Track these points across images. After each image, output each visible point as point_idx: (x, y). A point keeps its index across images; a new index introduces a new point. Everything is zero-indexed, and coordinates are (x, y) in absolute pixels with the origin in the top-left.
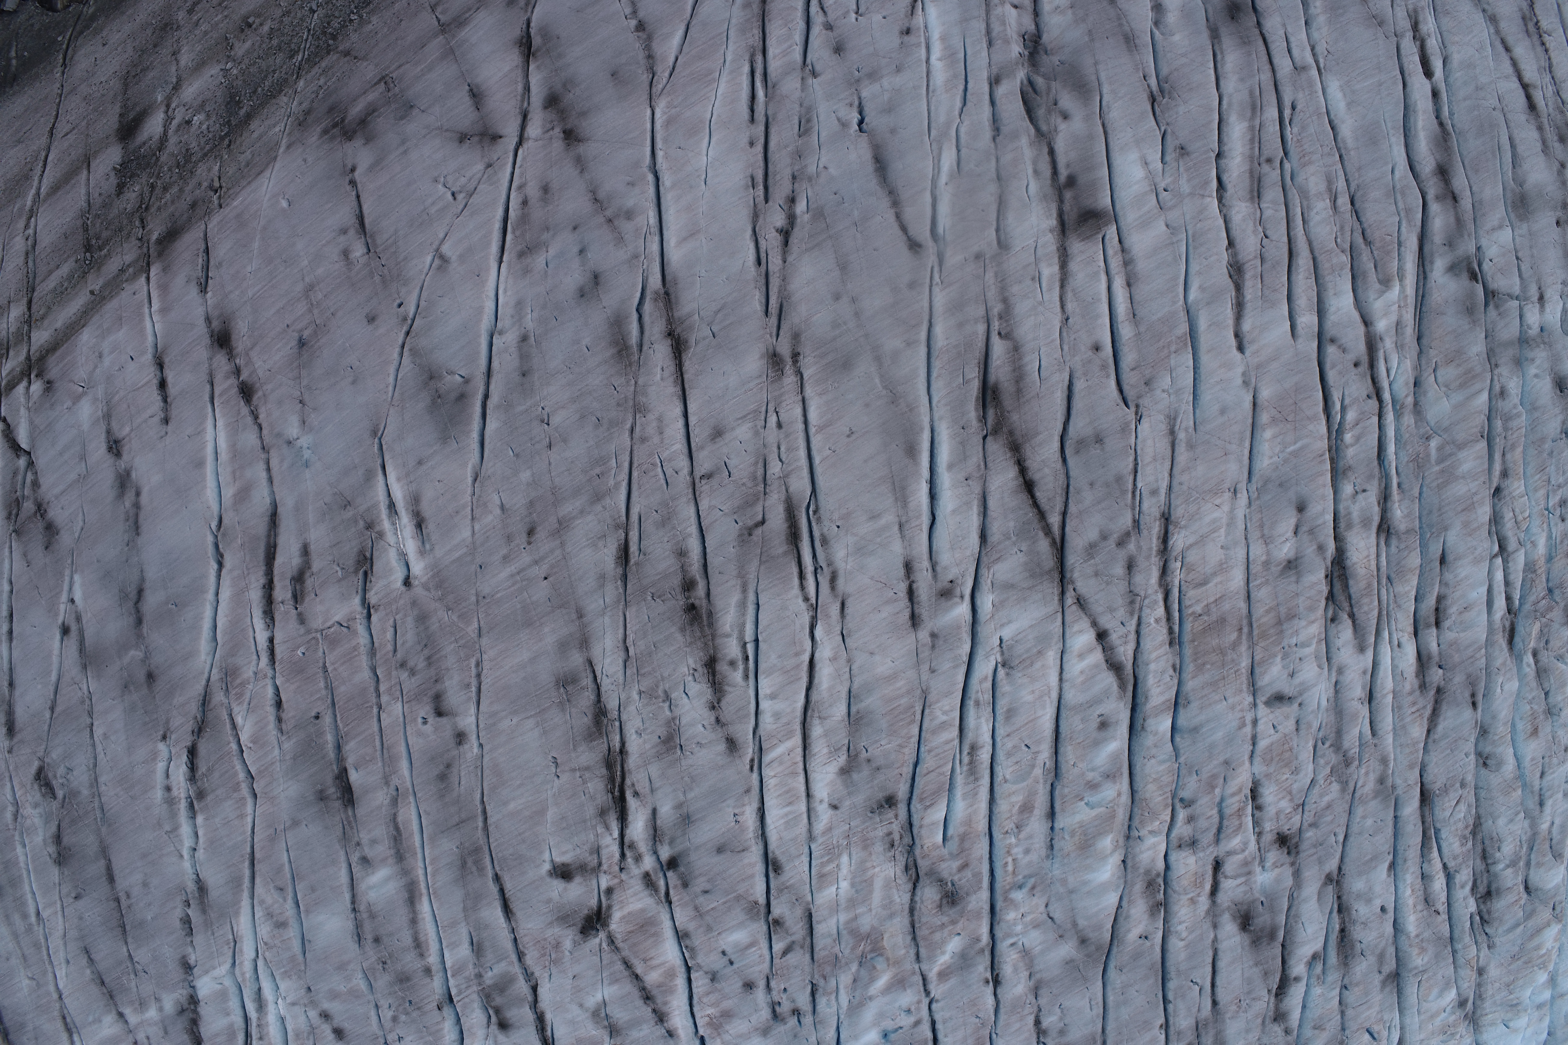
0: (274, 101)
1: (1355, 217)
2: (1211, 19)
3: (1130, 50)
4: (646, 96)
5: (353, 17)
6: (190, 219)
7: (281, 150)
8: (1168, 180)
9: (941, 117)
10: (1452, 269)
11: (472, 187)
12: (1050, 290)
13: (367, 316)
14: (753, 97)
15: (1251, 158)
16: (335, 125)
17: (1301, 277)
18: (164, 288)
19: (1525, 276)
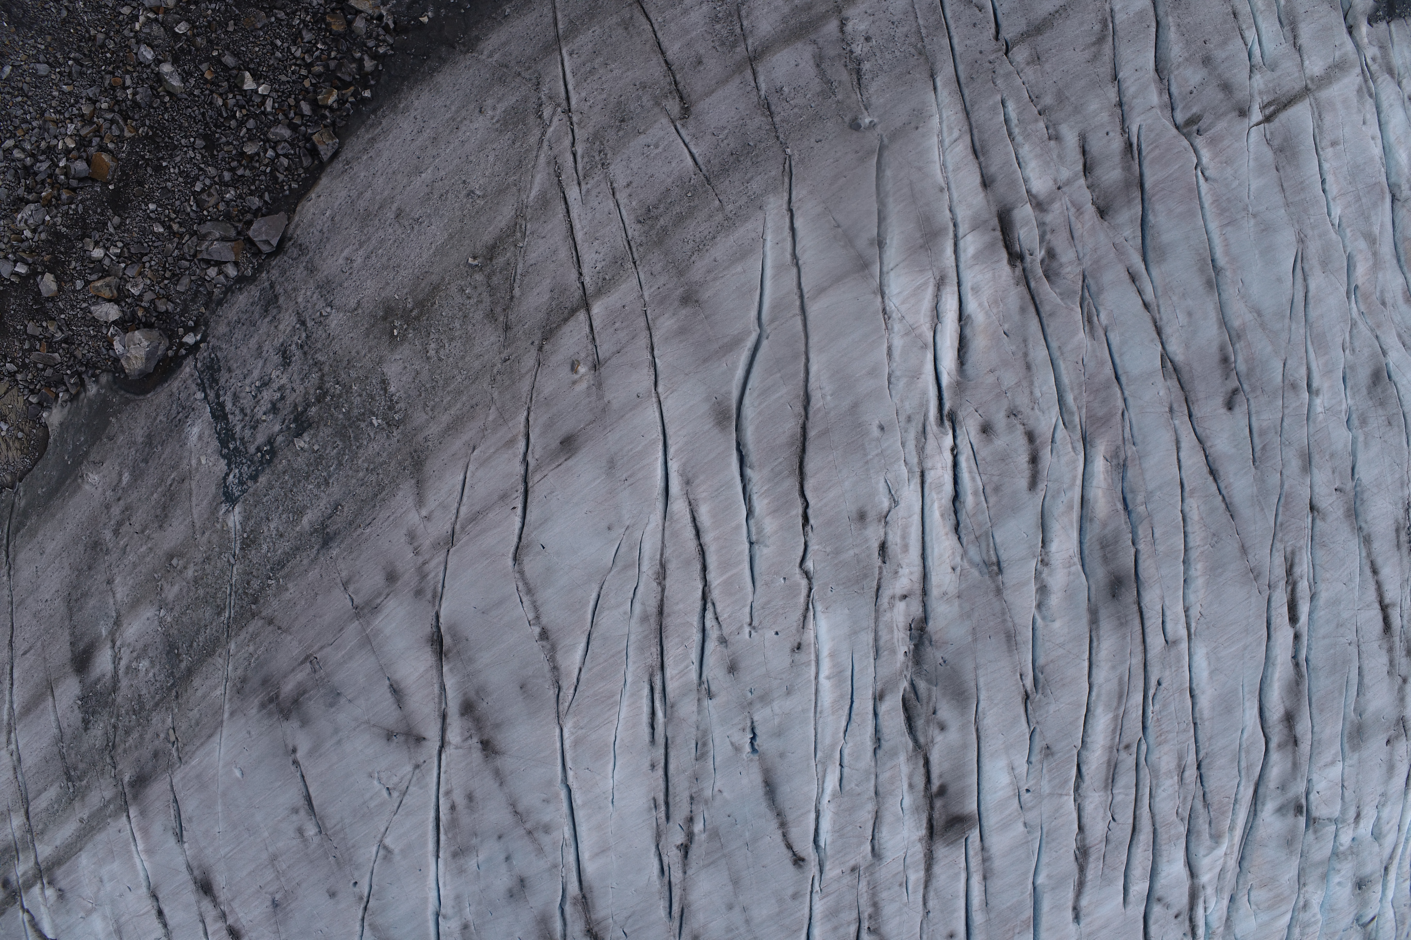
0: (210, 660)
1: (1199, 784)
2: (1093, 600)
3: (1010, 650)
4: (554, 715)
5: (270, 582)
6: (155, 767)
7: (226, 715)
8: (1031, 783)
9: (826, 740)
10: (1281, 810)
11: (404, 787)
12: (915, 892)
13: (328, 891)
14: (653, 713)
15: (1111, 748)
16: (271, 700)
17: (1139, 850)
18: (145, 831)
19: (1347, 800)
